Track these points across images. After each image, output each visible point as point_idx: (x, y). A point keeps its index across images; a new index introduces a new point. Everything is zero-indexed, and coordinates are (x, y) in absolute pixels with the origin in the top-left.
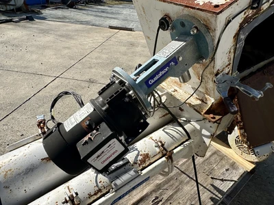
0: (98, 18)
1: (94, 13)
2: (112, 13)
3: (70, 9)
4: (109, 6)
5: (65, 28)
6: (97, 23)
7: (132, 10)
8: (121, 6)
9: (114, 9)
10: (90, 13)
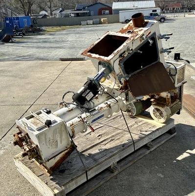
0: (40, 50)
1: (35, 45)
2: (56, 42)
3: (6, 44)
4: (51, 35)
5: (18, 67)
6: (42, 55)
7: (78, 35)
8: (64, 32)
9: (57, 37)
10: (30, 44)
